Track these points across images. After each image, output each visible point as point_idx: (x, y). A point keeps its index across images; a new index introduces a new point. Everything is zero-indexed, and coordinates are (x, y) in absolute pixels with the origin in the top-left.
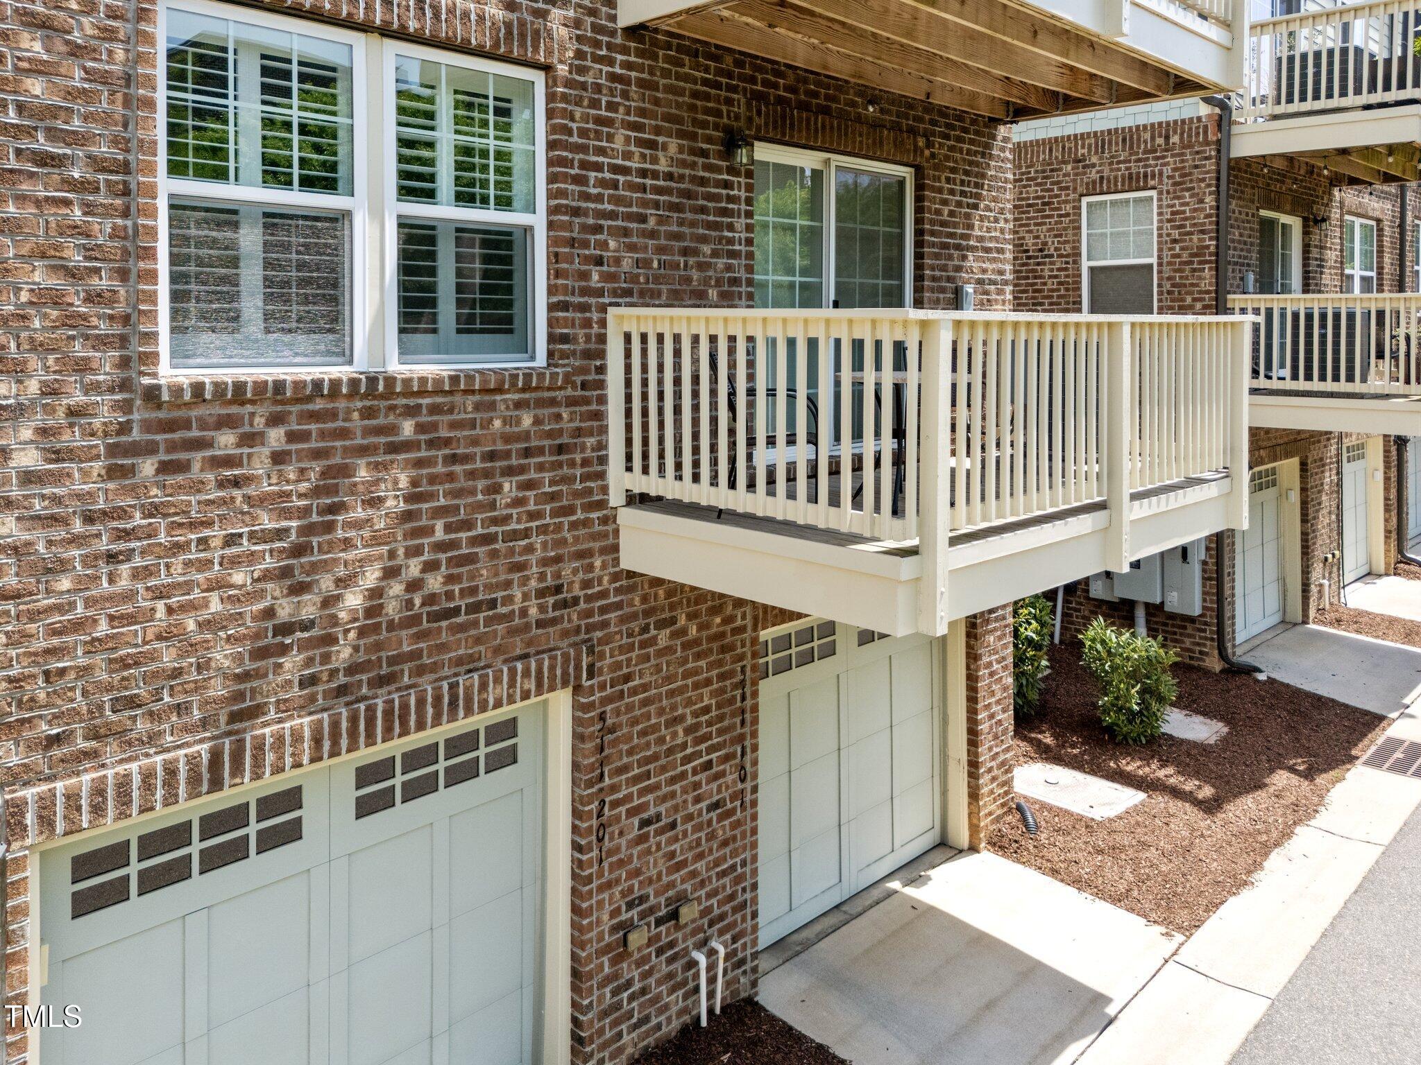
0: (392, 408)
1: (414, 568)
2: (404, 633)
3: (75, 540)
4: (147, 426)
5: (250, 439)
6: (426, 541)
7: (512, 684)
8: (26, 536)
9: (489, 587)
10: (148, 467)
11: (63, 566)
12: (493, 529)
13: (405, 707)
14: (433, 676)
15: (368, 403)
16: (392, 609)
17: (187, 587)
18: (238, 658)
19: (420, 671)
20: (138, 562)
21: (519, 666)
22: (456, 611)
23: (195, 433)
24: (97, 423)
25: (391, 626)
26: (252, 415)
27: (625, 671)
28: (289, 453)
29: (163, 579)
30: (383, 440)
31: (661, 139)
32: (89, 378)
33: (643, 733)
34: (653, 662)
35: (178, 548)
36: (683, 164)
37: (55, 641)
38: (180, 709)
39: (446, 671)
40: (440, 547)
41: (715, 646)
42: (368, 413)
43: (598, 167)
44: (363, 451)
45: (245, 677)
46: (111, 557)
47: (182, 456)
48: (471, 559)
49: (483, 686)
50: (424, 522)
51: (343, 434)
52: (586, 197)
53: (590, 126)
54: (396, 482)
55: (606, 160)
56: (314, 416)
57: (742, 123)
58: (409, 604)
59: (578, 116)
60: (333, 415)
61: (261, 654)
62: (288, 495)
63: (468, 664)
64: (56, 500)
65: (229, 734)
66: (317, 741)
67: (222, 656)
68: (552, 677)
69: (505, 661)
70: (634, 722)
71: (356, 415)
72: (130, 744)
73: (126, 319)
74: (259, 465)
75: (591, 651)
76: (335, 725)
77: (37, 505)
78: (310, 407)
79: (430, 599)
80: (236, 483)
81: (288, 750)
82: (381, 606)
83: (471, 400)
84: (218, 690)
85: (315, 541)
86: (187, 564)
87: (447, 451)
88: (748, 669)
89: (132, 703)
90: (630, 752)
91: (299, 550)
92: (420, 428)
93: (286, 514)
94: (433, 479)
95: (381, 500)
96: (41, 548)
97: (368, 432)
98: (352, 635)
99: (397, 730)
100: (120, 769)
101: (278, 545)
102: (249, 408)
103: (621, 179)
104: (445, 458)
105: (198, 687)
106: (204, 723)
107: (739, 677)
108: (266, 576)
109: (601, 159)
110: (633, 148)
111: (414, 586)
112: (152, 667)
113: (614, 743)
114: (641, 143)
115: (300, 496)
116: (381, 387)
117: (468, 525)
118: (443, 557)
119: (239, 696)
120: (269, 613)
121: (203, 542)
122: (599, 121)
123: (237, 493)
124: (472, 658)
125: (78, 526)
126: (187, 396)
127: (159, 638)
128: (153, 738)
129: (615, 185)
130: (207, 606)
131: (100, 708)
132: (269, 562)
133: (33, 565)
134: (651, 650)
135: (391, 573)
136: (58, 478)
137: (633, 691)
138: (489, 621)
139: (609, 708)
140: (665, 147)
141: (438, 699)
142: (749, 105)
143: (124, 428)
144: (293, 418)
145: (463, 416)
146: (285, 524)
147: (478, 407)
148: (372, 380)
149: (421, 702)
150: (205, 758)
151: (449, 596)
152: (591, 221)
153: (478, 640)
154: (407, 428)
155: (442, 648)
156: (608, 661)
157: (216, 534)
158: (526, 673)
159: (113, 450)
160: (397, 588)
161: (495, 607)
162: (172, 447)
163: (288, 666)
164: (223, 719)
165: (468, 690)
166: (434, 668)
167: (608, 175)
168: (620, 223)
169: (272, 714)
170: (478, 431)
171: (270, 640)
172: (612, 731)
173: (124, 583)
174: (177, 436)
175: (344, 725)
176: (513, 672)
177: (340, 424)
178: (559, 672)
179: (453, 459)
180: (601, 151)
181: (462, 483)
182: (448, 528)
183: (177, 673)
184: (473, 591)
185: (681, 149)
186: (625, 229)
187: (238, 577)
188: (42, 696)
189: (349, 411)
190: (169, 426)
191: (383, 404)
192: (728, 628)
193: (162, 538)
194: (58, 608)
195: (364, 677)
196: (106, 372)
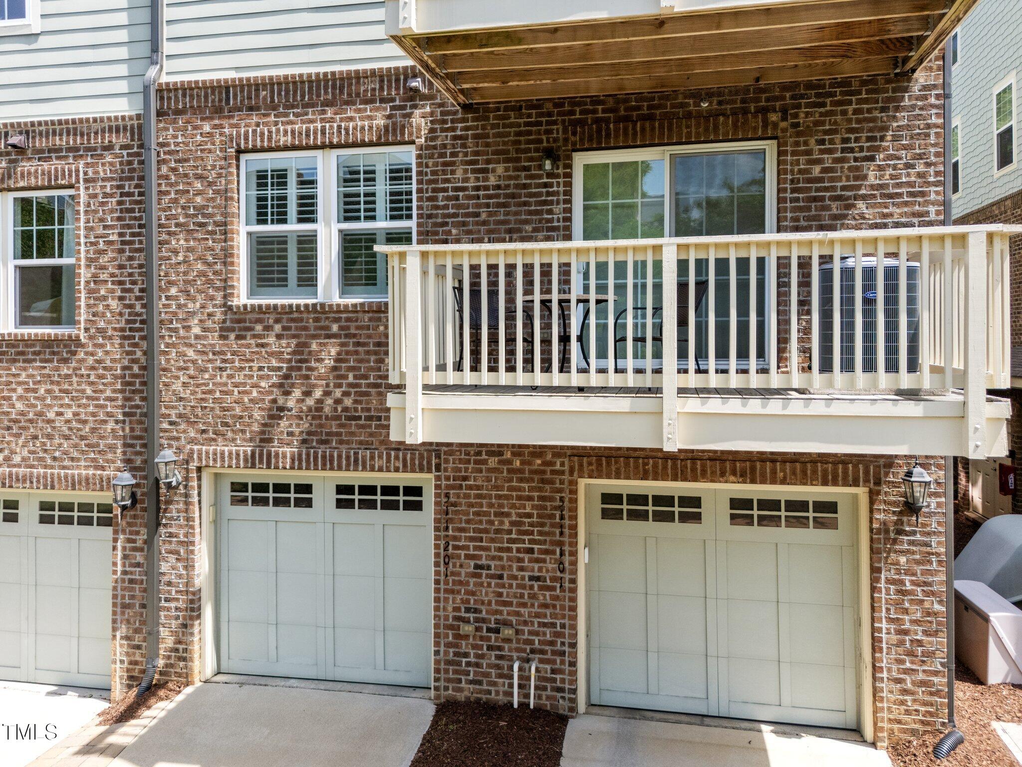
0: (327, 318)
1: (338, 393)
2: (333, 423)
3: (209, 361)
4: (232, 321)
5: (268, 328)
6: (344, 381)
7: (388, 461)
8: (196, 357)
9: (376, 410)
10: (232, 336)
11: (206, 370)
12: (379, 381)
13: (332, 456)
14: (347, 446)
15: (316, 315)
16: (327, 410)
17: (245, 385)
18: (263, 417)
19: (341, 442)
20: (229, 372)
21: (393, 453)
22: (359, 418)
23: (248, 325)
24: (216, 318)
25: (327, 418)
26: (268, 318)
27: (463, 474)
28: (283, 335)
29: (236, 380)
30: (323, 332)
31: (491, 166)
32: (214, 302)
33: (477, 514)
34: (484, 474)
35: (242, 369)
36: (510, 178)
37: (204, 396)
38: (243, 432)
39: (354, 446)
40: (350, 385)
41: (536, 477)
42: (316, 320)
43: (445, 190)
44: (314, 337)
45: (265, 425)
46: (221, 369)
47: (243, 333)
48: (367, 394)
49: (372, 458)
50: (343, 372)
51: (306, 328)
52: (437, 207)
53: (439, 168)
54: (329, 352)
55: (450, 185)
56: (293, 320)
57: (560, 143)
58: (336, 410)
59: (430, 164)
60: (301, 320)
61: (271, 417)
62: (283, 352)
63: (366, 445)
64: (204, 345)
65: (259, 446)
66: (293, 460)
67: (257, 415)
68: (413, 464)
69: (386, 449)
70: (471, 505)
71: (311, 320)
72: (226, 439)
73: (225, 281)
74: (271, 340)
75: (438, 456)
76: (300, 455)
77: (199, 347)
78: (292, 316)
79: (346, 409)
80: (262, 345)
81: (281, 460)
82: (322, 408)
83: (367, 317)
84: (256, 428)
85: (294, 374)
86: (245, 375)
87: (355, 340)
88: (567, 500)
89: (226, 424)
90: (468, 522)
91: (287, 377)
92: (341, 328)
93: (282, 360)
94: (347, 353)
95: (323, 360)
96: (200, 362)
97: (316, 328)
98: (309, 418)
99: (328, 466)
100: (223, 448)
101: (278, 373)
102: (267, 316)
103: (461, 194)
104: (354, 343)
105: (249, 425)
106: (251, 440)
107: (558, 503)
108: (273, 385)
109: (446, 185)
110: (469, 175)
111: (338, 401)
112: (233, 413)
113: (456, 513)
114: (474, 171)
115: (288, 354)
117: (366, 377)
118: (352, 390)
119: (263, 432)
120: (274, 401)
121: (250, 367)
122: (445, 164)
123: (263, 350)
124: (367, 443)
125: (211, 356)
126: (242, 309)
127: (235, 402)
128: (234, 440)
129: (457, 198)
130: (251, 393)
131: (217, 423)
132: (275, 380)
133: (197, 368)
134: (483, 467)
135: (327, 393)
136: (206, 337)
137: (470, 487)
138: (377, 427)
139: (452, 492)
140: (494, 170)
141: (348, 458)
142: (565, 131)
143: (224, 321)
144: (284, 320)
146: (281, 365)
147: (370, 320)
148: (323, 305)
149: (340, 457)
150: (249, 453)
151: (356, 410)
152: (440, 220)
153: (371, 435)
154: (335, 328)
155: (352, 434)
156: (451, 465)
157: (255, 365)
158: (397, 458)
159: (221, 329)
160: (329, 401)
161: (380, 420)
162: (240, 329)
163: (282, 425)
164: (258, 440)
165: (364, 457)
166: (348, 442)
167: (451, 193)
168: (460, 219)
169: (276, 443)
170: (371, 331)
171: (275, 412)
172: (454, 505)
173: (224, 379)
174: (242, 325)
175: (304, 456)
176: (389, 456)
177: (304, 324)
178: (417, 462)
179: (358, 344)
180: (447, 181)
181: (362, 356)
182: (355, 377)
183: (241, 417)
184: (369, 410)
185: (507, 169)
186: (464, 222)
187: (263, 384)
188: (200, 414)
189: (308, 319)
190: (239, 321)
191: (323, 316)
192: (548, 469)
193: (237, 364)
194: (204, 384)
195: (315, 438)
196: (219, 301)
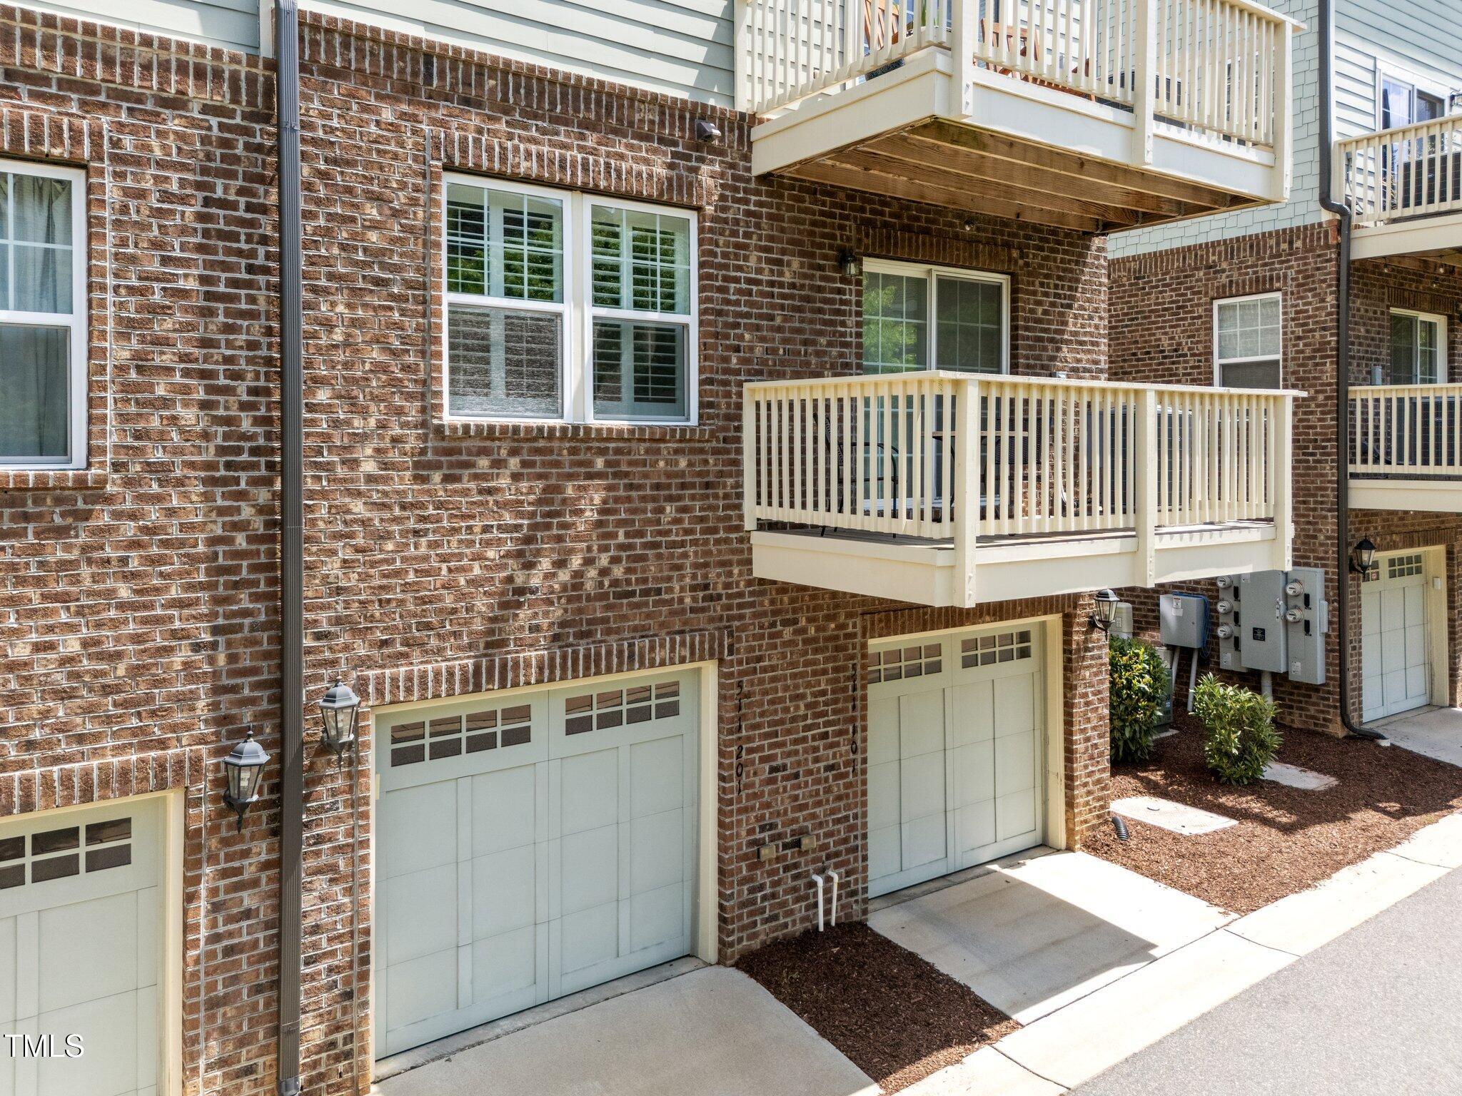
0: (589, 449)
1: (604, 560)
2: (597, 604)
3: (396, 520)
4: (437, 451)
5: (498, 464)
6: (612, 542)
7: (673, 650)
8: (369, 515)
9: (656, 579)
10: (437, 477)
11: (389, 535)
12: (659, 539)
13: (598, 655)
14: (617, 637)
15: (573, 444)
16: (589, 586)
17: (460, 556)
18: (491, 607)
19: (608, 632)
20: (431, 537)
21: (678, 638)
22: (633, 594)
23: (464, 458)
24: (408, 447)
25: (589, 598)
26: (499, 448)
27: (757, 653)
28: (522, 474)
29: (446, 550)
30: (583, 470)
31: (786, 258)
32: (403, 419)
33: (772, 702)
34: (779, 650)
35: (454, 531)
36: (804, 276)
37: (385, 581)
38: (457, 635)
39: (626, 635)
40: (622, 547)
41: (830, 645)
42: (573, 451)
43: (737, 280)
44: (570, 477)
45: (495, 619)
46: (416, 533)
47: (457, 472)
48: (643, 558)
49: (652, 649)
50: (610, 529)
51: (557, 464)
52: (728, 302)
53: (730, 250)
54: (592, 499)
55: (743, 275)
56: (538, 451)
57: (853, 244)
58: (601, 584)
59: (721, 243)
60: (550, 451)
61: (505, 606)
62: (522, 502)
63: (642, 631)
64: (385, 494)
65: (485, 655)
66: (540, 669)
67: (481, 604)
68: (702, 650)
69: (668, 633)
70: (765, 693)
71: (565, 452)
73: (424, 382)
74: (504, 482)
75: (731, 635)
76: (552, 660)
77: (375, 496)
78: (536, 445)
79: (615, 583)
80: (490, 491)
81: (522, 672)
82: (582, 584)
83: (643, 446)
84: (478, 625)
85: (539, 535)
86: (460, 542)
87: (626, 481)
88: (858, 666)
89: (428, 626)
90: (762, 714)
91: (528, 540)
92: (608, 464)
93: (520, 515)
94: (617, 500)
95: (582, 511)
96: (377, 522)
97: (573, 464)
98: (563, 601)
99: (593, 670)
100: (423, 667)
101: (515, 535)
102: (497, 443)
103: (755, 288)
104: (625, 485)
105: (467, 622)
106: (470, 646)
107: (851, 672)
108: (508, 555)
109: (739, 274)
110: (764, 265)
111: (604, 572)
112: (440, 605)
113: (749, 705)
114: (769, 261)
115: (529, 504)
116: (581, 433)
117: (641, 534)
118: (624, 554)
119: (491, 632)
120: (510, 579)
121: (469, 528)
122: (738, 246)
123: (490, 499)
124: (644, 628)
125: (397, 511)
126: (460, 432)
127: (444, 587)
128: (441, 650)
129: (750, 293)
130: (472, 570)
131: (410, 626)
132: (510, 546)
133: (373, 533)
134: (778, 641)
135: (589, 562)
136: (386, 480)
137: (764, 670)
138: (656, 603)
139: (745, 679)
140: (789, 264)
141: (620, 653)
142: (858, 230)
143: (423, 452)
144: (525, 451)
145: (637, 457)
146: (520, 521)
147: (647, 451)
148: (576, 428)
149: (609, 653)
150: (471, 668)
151: (628, 582)
152: (731, 320)
153: (648, 616)
154: (600, 463)
155: (624, 618)
156: (744, 644)
157: (477, 524)
158: (683, 644)
159: (417, 465)
160: (592, 573)
161: (660, 594)
162: (451, 465)
163: (521, 616)
164: (482, 645)
165: (642, 649)
166: (618, 631)
167: (744, 286)
168: (753, 321)
169: (512, 647)
170: (648, 468)
171: (510, 597)
172: (748, 696)
173: (423, 550)
174: (454, 458)
175: (558, 661)
176: (673, 642)
177: (555, 457)
178: (707, 646)
179: (630, 487)
180: (739, 268)
181: (636, 504)
182: (627, 535)
183: (454, 611)
184: (645, 581)
185: (802, 265)
186: (757, 325)
187: (491, 554)
188: (377, 614)
189: (561, 449)
190: (449, 452)
191: (583, 445)
192: (841, 633)
193: (445, 524)
194: (386, 561)
195: (571, 631)
196: (413, 415)
